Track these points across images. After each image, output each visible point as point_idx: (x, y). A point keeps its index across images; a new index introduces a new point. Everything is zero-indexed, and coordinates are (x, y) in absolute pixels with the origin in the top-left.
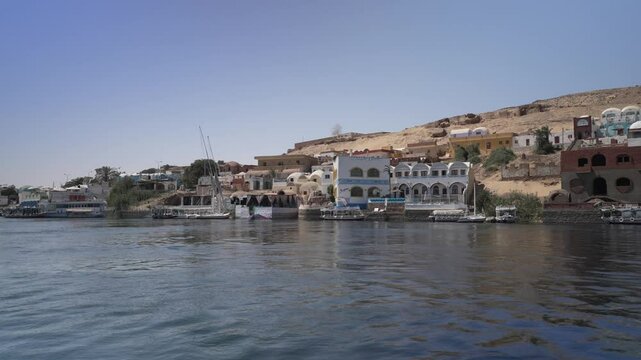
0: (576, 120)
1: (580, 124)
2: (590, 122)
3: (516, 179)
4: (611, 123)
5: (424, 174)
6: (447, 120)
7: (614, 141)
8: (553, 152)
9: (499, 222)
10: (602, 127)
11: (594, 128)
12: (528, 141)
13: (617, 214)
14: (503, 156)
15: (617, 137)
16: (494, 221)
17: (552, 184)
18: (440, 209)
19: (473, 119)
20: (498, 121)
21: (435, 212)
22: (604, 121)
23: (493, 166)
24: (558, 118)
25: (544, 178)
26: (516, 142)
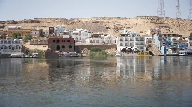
0: (50, 28)
1: (51, 29)
2: (53, 29)
3: (35, 45)
4: (58, 29)
5: (5, 42)
6: (4, 21)
7: (59, 35)
8: (44, 37)
9: (34, 57)
10: (56, 30)
11: (54, 31)
12: (35, 32)
13: (63, 55)
14: (29, 37)
15: (60, 34)
16: (33, 57)
17: (45, 46)
18: (13, 54)
19: (15, 23)
20: (23, 24)
21: (12, 55)
22: (57, 29)
23: (26, 40)
24: (43, 26)
25: (43, 45)
26: (32, 32)
